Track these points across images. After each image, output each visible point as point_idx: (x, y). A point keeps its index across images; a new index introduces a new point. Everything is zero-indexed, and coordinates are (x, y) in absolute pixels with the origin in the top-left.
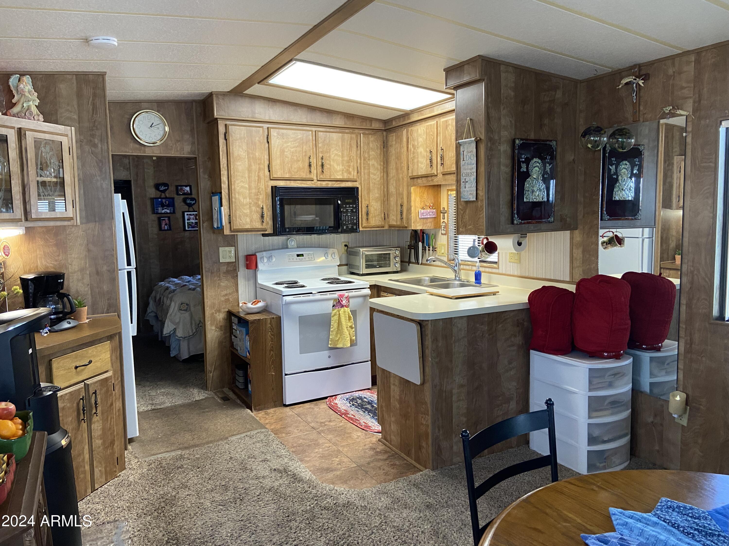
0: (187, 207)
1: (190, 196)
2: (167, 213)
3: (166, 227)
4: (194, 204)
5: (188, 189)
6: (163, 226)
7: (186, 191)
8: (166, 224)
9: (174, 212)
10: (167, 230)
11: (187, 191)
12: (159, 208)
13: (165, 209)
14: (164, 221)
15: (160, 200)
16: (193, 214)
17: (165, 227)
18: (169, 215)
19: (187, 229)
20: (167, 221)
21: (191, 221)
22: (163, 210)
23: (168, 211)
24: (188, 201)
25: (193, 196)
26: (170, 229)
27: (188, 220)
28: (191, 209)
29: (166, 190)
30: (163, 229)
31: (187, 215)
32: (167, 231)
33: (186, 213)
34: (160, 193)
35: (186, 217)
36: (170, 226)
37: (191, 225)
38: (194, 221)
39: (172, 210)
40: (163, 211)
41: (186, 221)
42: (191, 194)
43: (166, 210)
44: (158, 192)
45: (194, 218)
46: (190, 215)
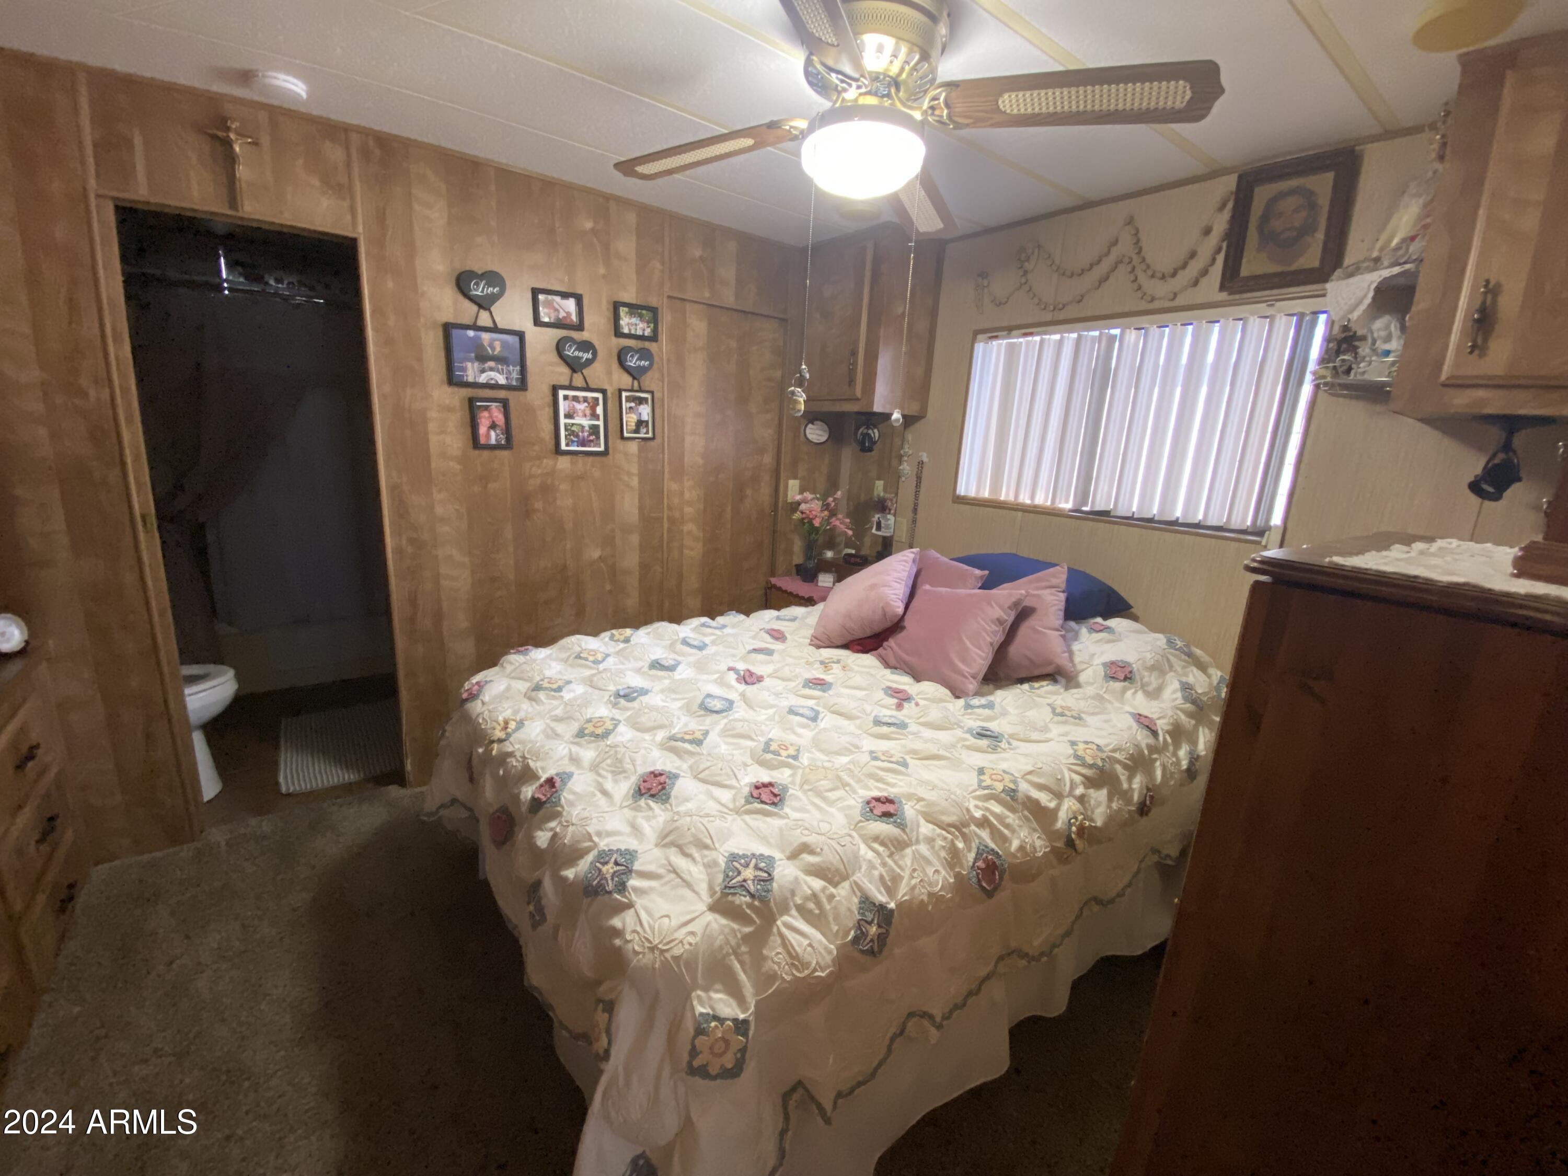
0: (565, 370)
1: (575, 335)
2: (496, 387)
3: (493, 434)
4: (589, 362)
5: (571, 304)
6: (482, 430)
7: (562, 314)
8: (493, 426)
9: (523, 385)
10: (497, 447)
11: (569, 314)
12: (469, 365)
13: (491, 369)
14: (486, 414)
15: (471, 333)
16: (585, 400)
17: (488, 436)
18: (502, 394)
19: (563, 447)
20: (499, 417)
21: (577, 420)
22: (483, 371)
23: (502, 380)
24: (571, 352)
25: (585, 335)
26: (508, 444)
27: (568, 416)
28: (578, 380)
29: (494, 299)
30: (483, 441)
31: (566, 398)
32: (498, 453)
33: (561, 393)
34: (475, 308)
35: (563, 406)
36: (508, 431)
37: (577, 436)
38: (586, 423)
39: (515, 375)
40: (483, 379)
41: (563, 421)
42: (580, 327)
43: (493, 374)
44: (467, 304)
45: (588, 412)
46: (575, 399)
